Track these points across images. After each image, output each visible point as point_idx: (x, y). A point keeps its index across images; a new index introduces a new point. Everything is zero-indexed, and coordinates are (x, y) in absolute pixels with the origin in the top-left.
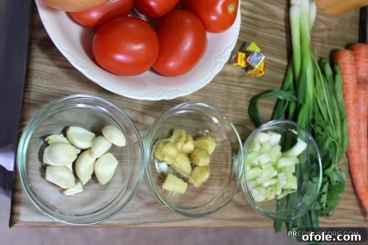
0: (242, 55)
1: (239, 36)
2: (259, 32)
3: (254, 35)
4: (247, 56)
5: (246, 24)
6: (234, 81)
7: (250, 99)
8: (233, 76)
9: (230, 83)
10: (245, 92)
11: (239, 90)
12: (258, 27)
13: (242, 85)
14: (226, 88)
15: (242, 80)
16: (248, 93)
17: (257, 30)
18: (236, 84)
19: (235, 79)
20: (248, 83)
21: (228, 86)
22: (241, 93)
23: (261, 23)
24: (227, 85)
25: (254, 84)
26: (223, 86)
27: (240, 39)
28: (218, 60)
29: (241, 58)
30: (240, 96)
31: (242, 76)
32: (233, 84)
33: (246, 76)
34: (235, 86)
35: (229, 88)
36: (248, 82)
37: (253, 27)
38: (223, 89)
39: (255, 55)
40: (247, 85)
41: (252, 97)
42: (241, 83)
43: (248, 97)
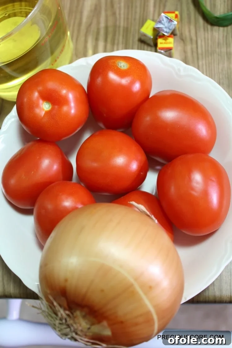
0: (161, 43)
1: (132, 49)
2: (122, 24)
3: (127, 30)
4: (163, 36)
5: (116, 42)
6: (192, 49)
7: (209, 27)
8: (185, 52)
9: (195, 55)
10: (201, 33)
11: (201, 41)
12: (115, 26)
13: (194, 38)
14: (202, 58)
15: (188, 39)
16: (202, 30)
17: (119, 27)
18: (194, 46)
19: (189, 48)
20: (190, 31)
21: (200, 56)
22: (205, 38)
23: (110, 23)
24: (198, 59)
25: (189, 22)
26: (200, 63)
27: (136, 46)
28: (182, 73)
29: (165, 43)
30: (208, 40)
31: (183, 40)
32: (195, 50)
33: (181, 34)
34: (197, 47)
35: (202, 54)
36: (188, 31)
37: (117, 33)
38: (204, 62)
39: (159, 26)
40: (193, 31)
41: (206, 24)
42: (191, 40)
43: (208, 30)
